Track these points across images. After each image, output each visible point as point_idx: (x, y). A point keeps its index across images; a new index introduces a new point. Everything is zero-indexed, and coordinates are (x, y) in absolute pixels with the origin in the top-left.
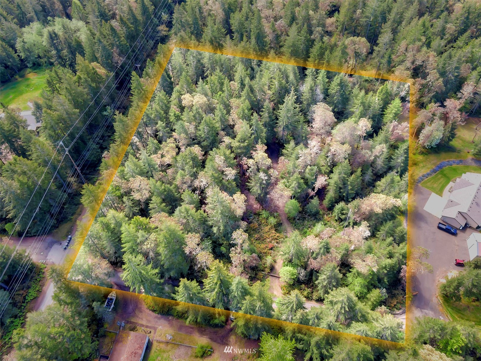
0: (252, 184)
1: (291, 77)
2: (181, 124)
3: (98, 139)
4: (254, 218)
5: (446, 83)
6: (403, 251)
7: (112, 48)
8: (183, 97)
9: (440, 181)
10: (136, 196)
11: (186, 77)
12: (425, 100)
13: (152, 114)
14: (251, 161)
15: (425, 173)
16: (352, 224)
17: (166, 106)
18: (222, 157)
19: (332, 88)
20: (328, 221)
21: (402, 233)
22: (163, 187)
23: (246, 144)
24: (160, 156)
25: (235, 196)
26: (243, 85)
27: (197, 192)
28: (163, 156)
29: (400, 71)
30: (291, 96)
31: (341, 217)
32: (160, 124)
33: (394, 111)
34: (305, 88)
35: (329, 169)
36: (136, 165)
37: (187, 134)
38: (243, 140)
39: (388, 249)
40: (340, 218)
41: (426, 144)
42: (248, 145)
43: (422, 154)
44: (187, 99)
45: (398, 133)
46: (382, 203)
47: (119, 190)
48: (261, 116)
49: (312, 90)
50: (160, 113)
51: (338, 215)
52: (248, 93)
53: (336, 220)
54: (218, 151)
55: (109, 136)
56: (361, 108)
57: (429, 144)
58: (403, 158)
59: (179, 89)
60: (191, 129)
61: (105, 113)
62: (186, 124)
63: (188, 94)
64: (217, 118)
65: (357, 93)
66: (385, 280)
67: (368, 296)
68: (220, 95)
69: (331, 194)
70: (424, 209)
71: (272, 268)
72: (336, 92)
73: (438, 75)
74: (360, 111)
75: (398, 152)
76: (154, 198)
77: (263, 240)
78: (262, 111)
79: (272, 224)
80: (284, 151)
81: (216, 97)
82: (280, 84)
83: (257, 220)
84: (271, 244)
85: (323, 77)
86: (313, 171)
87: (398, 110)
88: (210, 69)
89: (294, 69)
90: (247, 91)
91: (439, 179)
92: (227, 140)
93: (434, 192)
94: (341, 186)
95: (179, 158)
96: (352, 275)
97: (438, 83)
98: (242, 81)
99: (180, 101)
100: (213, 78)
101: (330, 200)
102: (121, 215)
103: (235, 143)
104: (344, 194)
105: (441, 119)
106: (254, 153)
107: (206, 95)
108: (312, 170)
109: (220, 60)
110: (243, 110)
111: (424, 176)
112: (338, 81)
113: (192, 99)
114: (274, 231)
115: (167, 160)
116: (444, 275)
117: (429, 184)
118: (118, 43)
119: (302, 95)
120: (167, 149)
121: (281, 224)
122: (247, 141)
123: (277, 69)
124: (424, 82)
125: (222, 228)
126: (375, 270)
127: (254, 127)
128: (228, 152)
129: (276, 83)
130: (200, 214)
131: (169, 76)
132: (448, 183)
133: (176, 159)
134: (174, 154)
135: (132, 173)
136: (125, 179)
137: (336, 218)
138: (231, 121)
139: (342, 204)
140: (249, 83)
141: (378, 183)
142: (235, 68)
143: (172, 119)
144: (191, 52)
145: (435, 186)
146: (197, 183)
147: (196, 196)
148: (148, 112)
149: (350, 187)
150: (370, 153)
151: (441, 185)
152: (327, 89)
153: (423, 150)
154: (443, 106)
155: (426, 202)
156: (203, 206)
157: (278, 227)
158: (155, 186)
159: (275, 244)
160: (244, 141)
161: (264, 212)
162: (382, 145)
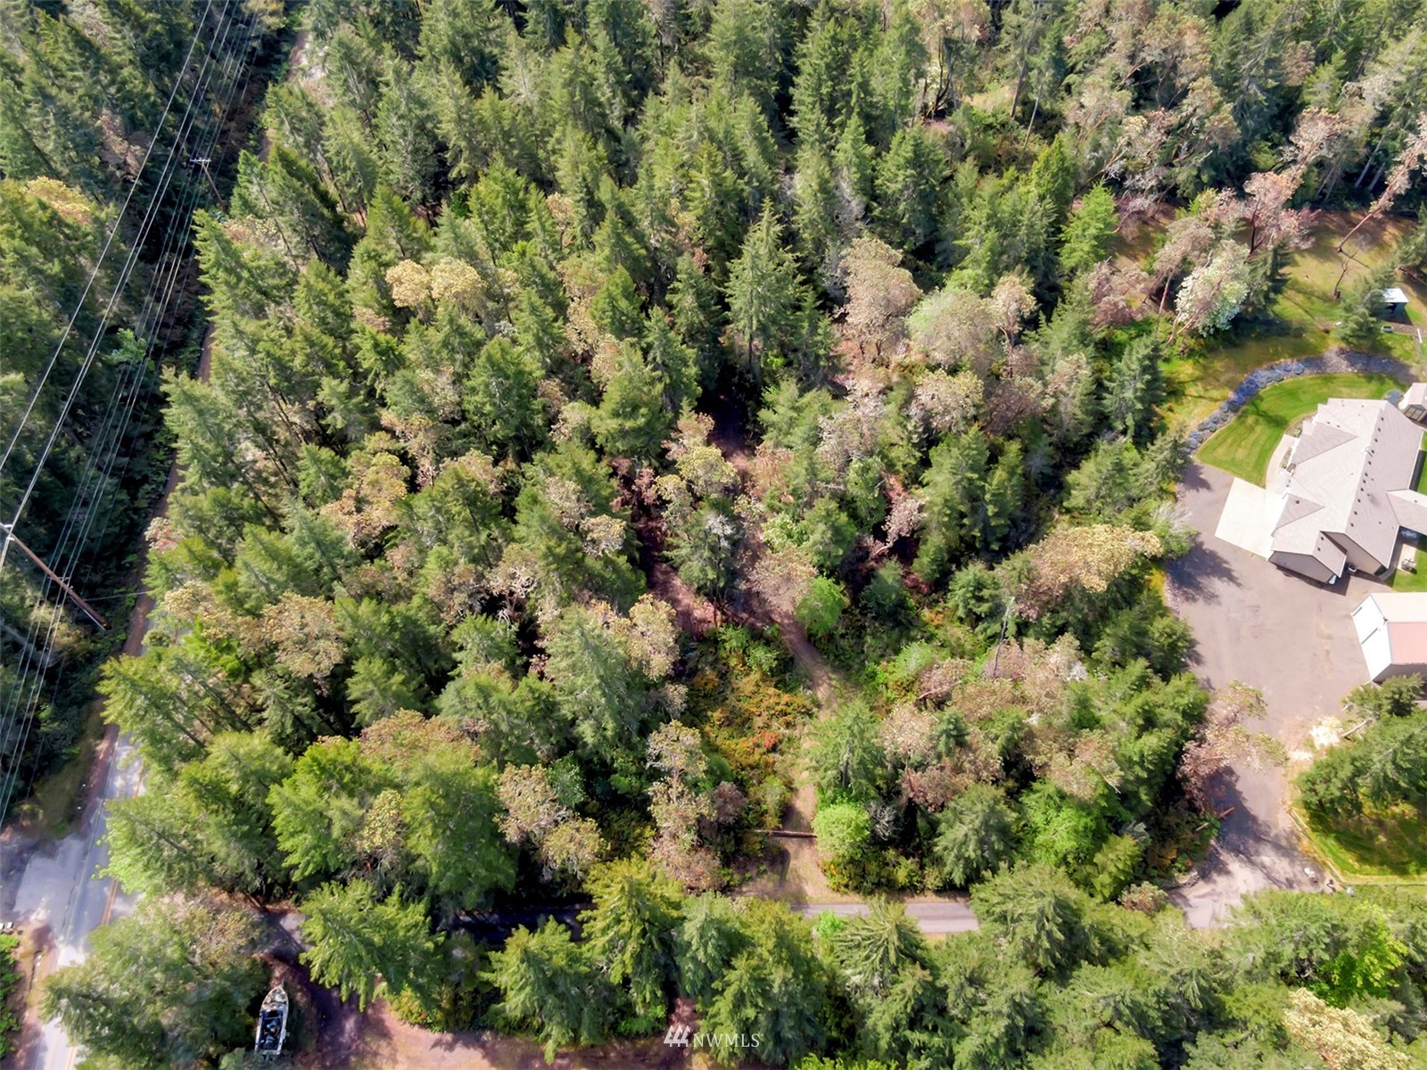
0: (684, 552)
1: (752, 157)
2: (407, 382)
3: (110, 457)
4: (702, 655)
5: (1241, 112)
6: (1184, 701)
7: (96, 116)
8: (391, 274)
9: (1252, 437)
10: (299, 664)
11: (388, 201)
12: (1183, 175)
13: (293, 353)
14: (669, 484)
15: (1206, 419)
16: (1012, 629)
17: (337, 314)
18: (572, 485)
19: (887, 175)
20: (937, 627)
21: (1170, 636)
22: (385, 618)
23: (641, 421)
24: (350, 505)
25: (636, 610)
26: (595, 210)
27: (504, 613)
28: (360, 503)
29: (1098, 91)
30: (764, 228)
31: (978, 610)
32: (330, 389)
33: (1093, 231)
34: (802, 185)
35: (918, 454)
36: (273, 554)
37: (431, 411)
38: (629, 408)
39: (1139, 700)
40: (970, 612)
41: (1199, 325)
42: (648, 423)
43: (1190, 356)
44: (407, 281)
45: (1115, 304)
46: (1107, 561)
47: (229, 649)
48: (671, 307)
49: (827, 192)
50: (323, 347)
51: (966, 603)
52: (618, 235)
53: (961, 620)
54: (551, 460)
55: (148, 436)
56: (992, 234)
57: (1208, 322)
58: (1140, 385)
59: (373, 246)
60: (443, 392)
61: (116, 356)
62: (425, 375)
63: (409, 263)
64: (527, 339)
65: (970, 185)
66: (1144, 797)
67: (1098, 858)
68: (523, 254)
69: (934, 543)
70: (1220, 533)
71: (787, 812)
72: (906, 187)
73: (1216, 93)
74: (988, 244)
75: (1121, 365)
76: (359, 666)
77: (743, 724)
78: (674, 291)
79: (766, 667)
80: (764, 414)
81: (509, 260)
82: (717, 182)
83: (711, 659)
84: (768, 734)
85: (855, 141)
86: (871, 474)
87: (1108, 225)
88: (466, 154)
89: (757, 128)
90: (615, 227)
91: (1252, 429)
92: (574, 413)
93: (1240, 476)
94: (963, 508)
95: (421, 503)
96: (1042, 801)
97: (1221, 121)
98: (590, 193)
99: (384, 290)
100: (487, 190)
101: (934, 561)
102: (258, 742)
103: (604, 422)
104: (977, 533)
105: (1238, 236)
106: (673, 446)
107: (471, 257)
108: (866, 469)
109: (499, 119)
110: (612, 299)
111: (1202, 428)
112: (907, 151)
113: (425, 278)
114: (772, 690)
115: (380, 515)
116: (1300, 737)
117: (1221, 451)
118: (112, 90)
119: (796, 213)
120: (370, 475)
121: (792, 659)
122: (643, 410)
123: (700, 133)
124: (1173, 118)
125: (610, 726)
126: (1113, 781)
127: (656, 353)
128: (586, 460)
129: (705, 182)
130: (532, 691)
131: (324, 197)
132: (1277, 439)
133: (410, 507)
134: (401, 489)
135: (267, 586)
136: (249, 612)
137: (961, 612)
138: (574, 338)
139: (974, 570)
140: (613, 198)
141: (1073, 477)
142: (552, 141)
143: (368, 360)
144: (391, 102)
145: (1241, 454)
146: (497, 582)
147: (503, 627)
148: (279, 353)
149: (991, 510)
150: (1038, 386)
151: (1257, 449)
152: (873, 179)
153: (1191, 342)
154: (1242, 195)
155: (1220, 512)
156: (534, 660)
157: (784, 673)
158: (355, 620)
159: (783, 730)
160: (635, 408)
161: (730, 632)
162: (1075, 356)
